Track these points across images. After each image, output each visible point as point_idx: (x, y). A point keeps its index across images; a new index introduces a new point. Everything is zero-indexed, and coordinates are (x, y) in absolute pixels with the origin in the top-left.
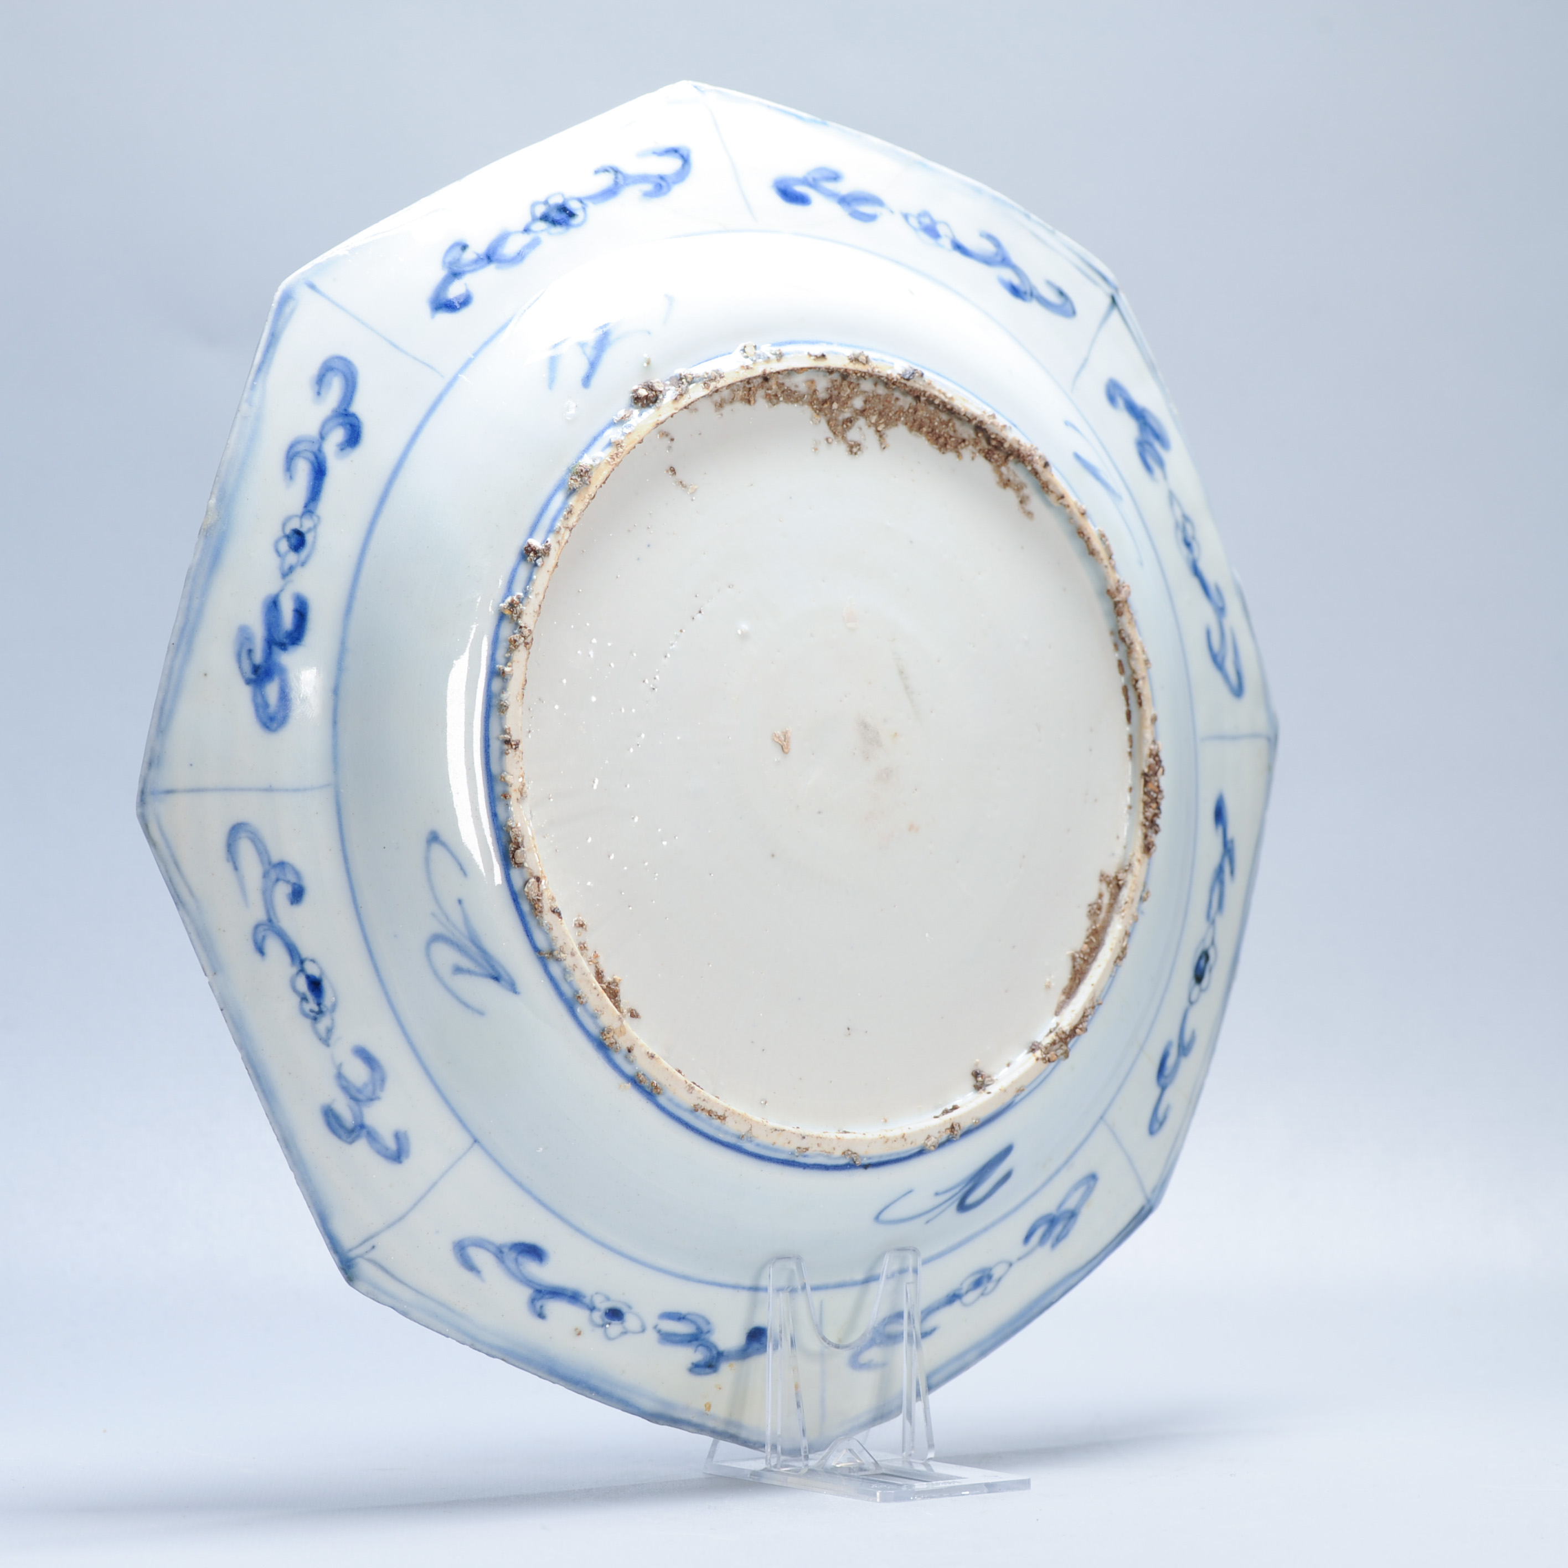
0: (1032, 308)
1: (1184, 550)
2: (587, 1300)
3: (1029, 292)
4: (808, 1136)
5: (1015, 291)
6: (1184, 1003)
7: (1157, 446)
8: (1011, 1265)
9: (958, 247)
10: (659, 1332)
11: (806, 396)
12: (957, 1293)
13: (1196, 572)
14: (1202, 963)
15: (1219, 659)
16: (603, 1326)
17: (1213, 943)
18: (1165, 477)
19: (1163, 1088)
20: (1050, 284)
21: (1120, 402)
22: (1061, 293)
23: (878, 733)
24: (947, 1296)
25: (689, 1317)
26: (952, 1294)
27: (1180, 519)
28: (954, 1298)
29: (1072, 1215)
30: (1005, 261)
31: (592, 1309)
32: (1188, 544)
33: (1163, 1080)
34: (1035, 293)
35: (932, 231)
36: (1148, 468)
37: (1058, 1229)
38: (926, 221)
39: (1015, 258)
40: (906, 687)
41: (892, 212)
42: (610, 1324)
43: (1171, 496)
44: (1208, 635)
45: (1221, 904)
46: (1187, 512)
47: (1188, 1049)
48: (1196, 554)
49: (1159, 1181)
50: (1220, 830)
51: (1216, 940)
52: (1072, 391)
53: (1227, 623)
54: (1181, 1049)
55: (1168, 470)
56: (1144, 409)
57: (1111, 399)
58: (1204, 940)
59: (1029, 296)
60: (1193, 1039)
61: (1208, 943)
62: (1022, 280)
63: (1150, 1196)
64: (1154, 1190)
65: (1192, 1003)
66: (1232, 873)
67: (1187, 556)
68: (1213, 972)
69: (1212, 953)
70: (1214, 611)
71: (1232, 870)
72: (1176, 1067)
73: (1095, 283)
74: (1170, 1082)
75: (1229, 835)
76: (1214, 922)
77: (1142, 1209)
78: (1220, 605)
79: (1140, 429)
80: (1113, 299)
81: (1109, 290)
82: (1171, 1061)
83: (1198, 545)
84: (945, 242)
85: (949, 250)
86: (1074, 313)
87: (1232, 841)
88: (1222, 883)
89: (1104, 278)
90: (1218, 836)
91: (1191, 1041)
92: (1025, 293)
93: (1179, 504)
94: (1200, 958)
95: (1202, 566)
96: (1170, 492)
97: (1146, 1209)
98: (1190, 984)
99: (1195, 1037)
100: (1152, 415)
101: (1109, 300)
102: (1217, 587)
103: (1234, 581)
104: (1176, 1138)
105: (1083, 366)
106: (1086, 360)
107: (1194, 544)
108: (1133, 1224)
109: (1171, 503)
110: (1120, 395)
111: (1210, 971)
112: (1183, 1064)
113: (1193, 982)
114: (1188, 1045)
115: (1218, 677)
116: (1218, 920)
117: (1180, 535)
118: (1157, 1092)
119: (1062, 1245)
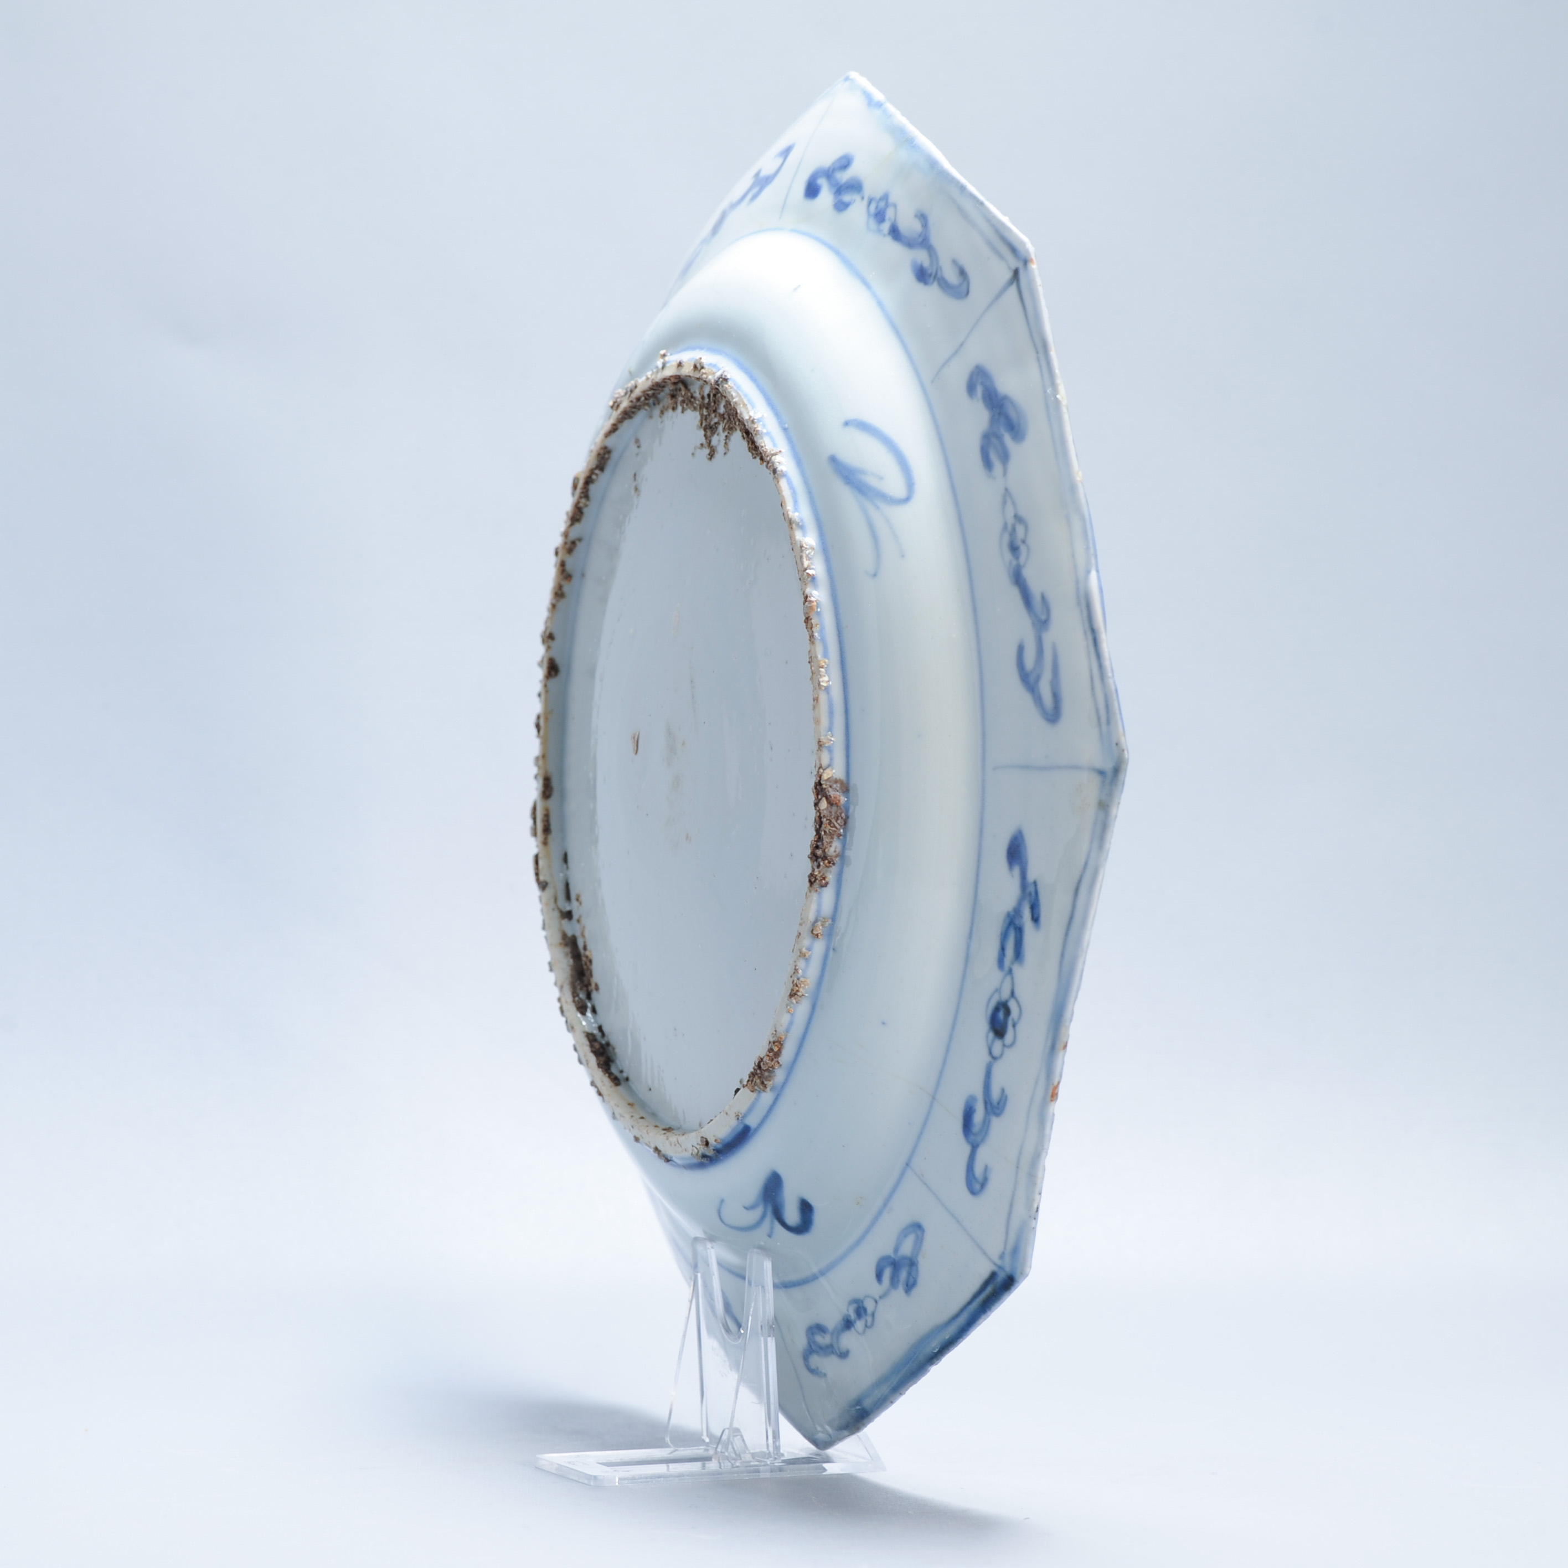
0: (932, 292)
1: (1008, 556)
3: (934, 273)
4: (634, 1126)
5: (921, 275)
6: (985, 1058)
7: (1007, 438)
8: (876, 1301)
9: (894, 231)
11: (694, 402)
12: (849, 1318)
13: (1018, 579)
14: (1001, 1015)
15: (1032, 679)
17: (1013, 994)
18: (1005, 473)
19: (974, 1148)
20: (955, 262)
21: (979, 390)
22: (962, 273)
23: (675, 740)
24: (843, 1321)
26: (845, 1319)
27: (1011, 520)
28: (848, 1324)
29: (913, 1263)
30: (926, 242)
32: (1014, 549)
33: (972, 1138)
34: (939, 274)
35: (881, 216)
36: (988, 464)
37: (904, 1275)
38: (882, 205)
39: (934, 238)
40: (693, 697)
41: (863, 198)
43: (1007, 494)
44: (1021, 650)
45: (1018, 954)
46: (1022, 512)
47: (998, 1109)
48: (1022, 559)
49: (1005, 1248)
50: (1017, 870)
51: (1017, 993)
52: (932, 382)
53: (1048, 638)
54: (988, 1106)
55: (1013, 464)
56: (1005, 398)
57: (971, 389)
58: (998, 990)
59: (932, 279)
60: (1004, 1098)
61: (1005, 994)
62: (932, 264)
63: (999, 1262)
64: (1002, 1256)
65: (994, 1058)
66: (1036, 919)
67: (1010, 563)
68: (1019, 1027)
69: (1012, 1005)
70: (1033, 624)
71: (1035, 916)
72: (986, 1124)
73: (1001, 257)
74: (983, 1140)
75: (1031, 877)
76: (1010, 972)
77: (993, 1275)
78: (1043, 617)
79: (993, 421)
80: (1016, 273)
81: (1014, 263)
82: (978, 1117)
83: (1028, 549)
84: (886, 226)
85: (884, 236)
86: (968, 293)
87: (1035, 883)
88: (1019, 931)
89: (1014, 250)
90: (1013, 876)
91: (1000, 1100)
92: (930, 275)
93: (1014, 503)
94: (997, 1009)
95: (1027, 573)
96: (1006, 490)
97: (1001, 1276)
98: (987, 1037)
99: (1006, 1097)
100: (1012, 402)
101: (1008, 275)
102: (1043, 598)
103: (1078, 589)
104: (1011, 1205)
105: (956, 352)
106: (962, 345)
107: (1023, 549)
108: (989, 1289)
109: (1004, 503)
110: (982, 383)
111: (1014, 1026)
112: (996, 1123)
113: (991, 1035)
114: (998, 1104)
115: (1025, 698)
116: (1016, 968)
117: (1006, 539)
118: (967, 1149)
119: (915, 1292)
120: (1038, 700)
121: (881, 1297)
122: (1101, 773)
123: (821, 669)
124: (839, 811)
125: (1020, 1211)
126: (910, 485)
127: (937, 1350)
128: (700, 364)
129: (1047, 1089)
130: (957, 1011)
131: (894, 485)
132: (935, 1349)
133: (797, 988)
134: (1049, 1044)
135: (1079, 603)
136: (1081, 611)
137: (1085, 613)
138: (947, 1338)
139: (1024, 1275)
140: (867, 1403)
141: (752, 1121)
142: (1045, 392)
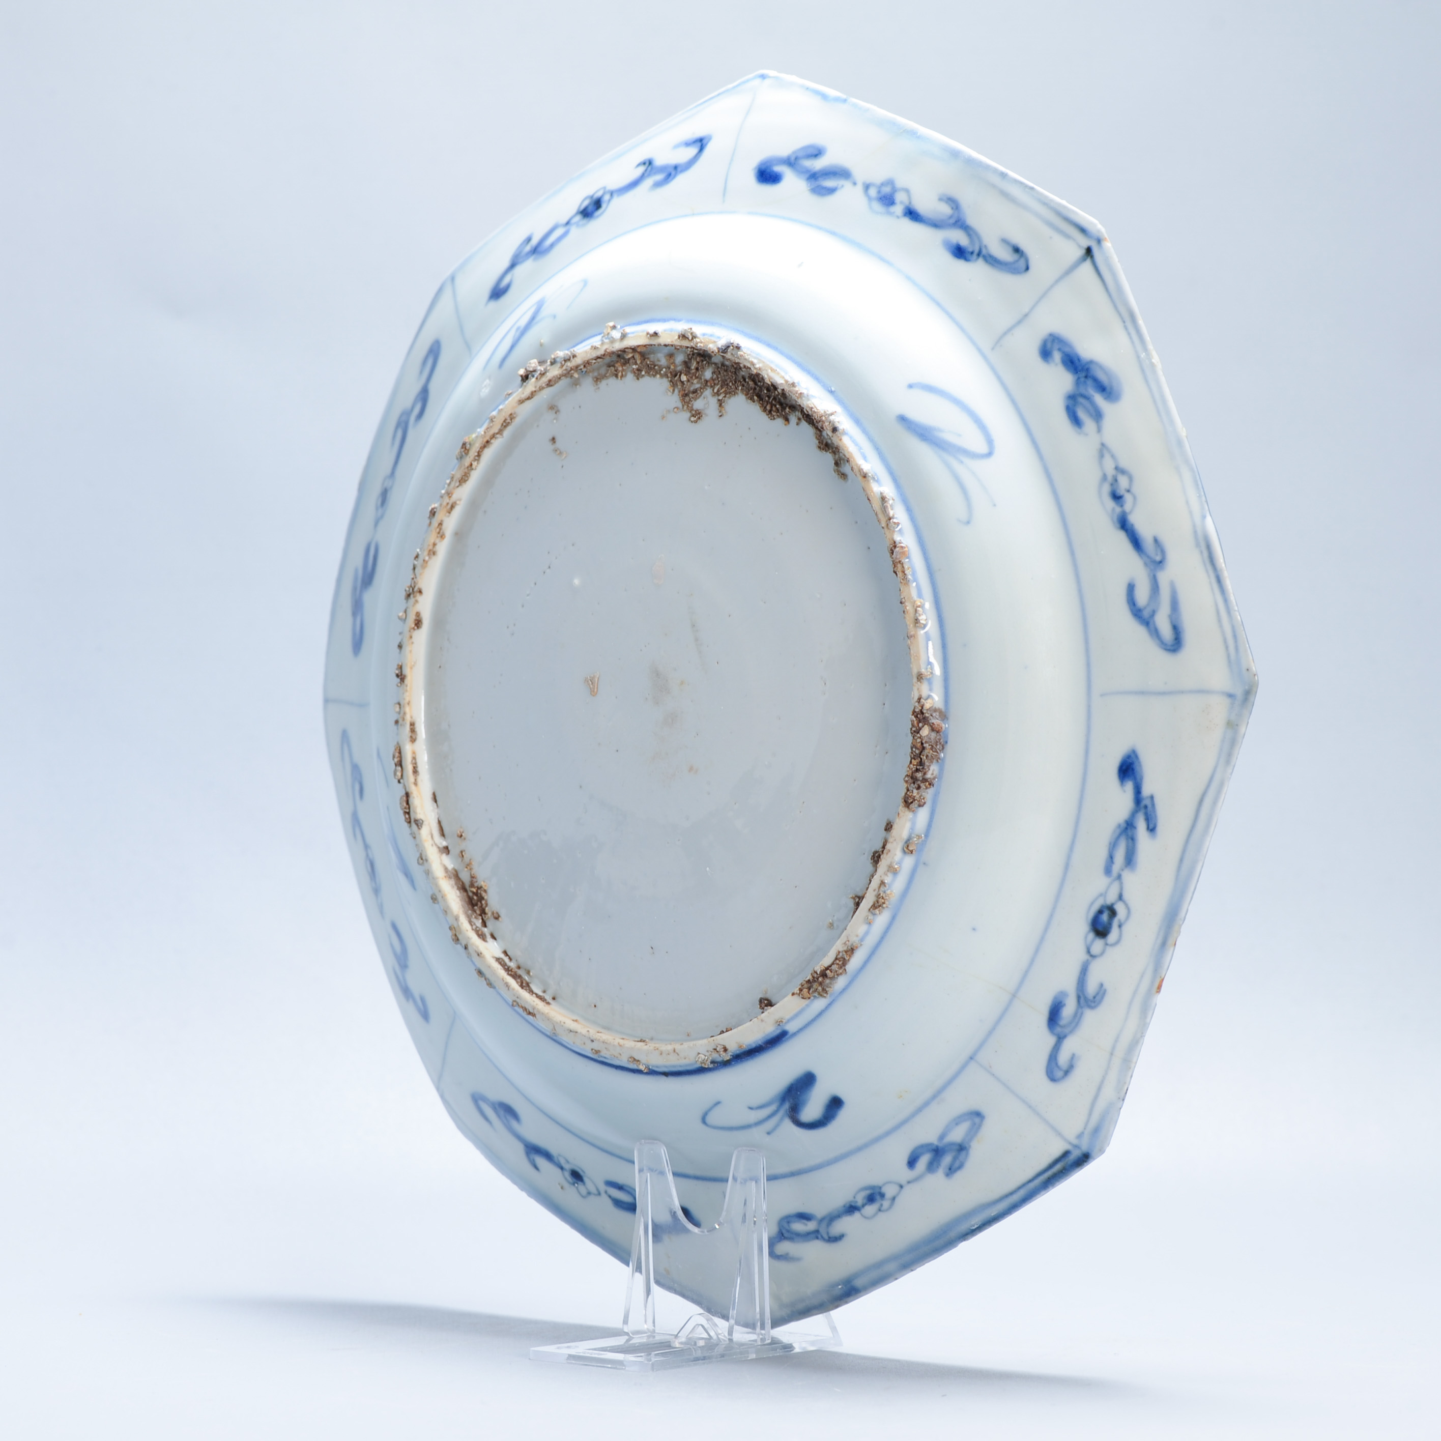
0: (976, 269)
1: (1110, 504)
2: (556, 1159)
3: (976, 251)
4: (595, 1040)
5: (959, 252)
6: (1082, 956)
7: (1098, 399)
8: (901, 1187)
9: (912, 214)
10: (610, 1197)
11: (664, 370)
12: (853, 1204)
13: (1124, 524)
14: (1105, 917)
15: (1146, 614)
16: (574, 1184)
17: (1120, 897)
18: (1099, 430)
19: (1060, 1039)
20: (1005, 241)
21: (1057, 356)
22: (1017, 250)
23: (667, 680)
24: (844, 1206)
25: (625, 1188)
26: (848, 1205)
27: (1110, 471)
28: (851, 1209)
29: (962, 1148)
30: (960, 224)
31: (562, 1168)
32: (1116, 497)
33: (1058, 1030)
34: (984, 252)
35: (887, 200)
36: (1076, 421)
37: (947, 1160)
38: (887, 190)
39: (972, 220)
40: (697, 640)
41: (855, 184)
42: (577, 1184)
43: (1103, 449)
44: (1131, 588)
45: (1130, 860)
46: (1123, 464)
47: (1094, 1002)
48: (1128, 507)
49: (1085, 1129)
50: (1129, 786)
51: (1126, 896)
52: (993, 349)
53: (1164, 578)
54: (1082, 1001)
55: (1107, 422)
56: (1091, 362)
57: (1045, 353)
58: (1103, 895)
59: (975, 256)
60: (1101, 992)
61: (1111, 898)
62: (972, 241)
63: (1075, 1142)
64: (1080, 1136)
65: (1093, 957)
66: (1152, 829)
67: (1113, 510)
68: (1125, 928)
69: (1120, 908)
70: (1146, 564)
71: (1151, 826)
72: (1077, 1018)
73: (1067, 236)
74: (1071, 1032)
75: (1146, 791)
76: (1119, 877)
77: (1066, 1154)
78: (1158, 558)
79: (1077, 383)
80: (1089, 251)
81: (1085, 242)
82: (1068, 1011)
83: (1135, 498)
84: (898, 209)
85: (898, 217)
86: (1027, 268)
87: (1152, 797)
88: (1132, 839)
89: (1083, 230)
90: (1125, 791)
91: (1097, 994)
92: (972, 253)
93: (1113, 456)
94: (1100, 912)
95: (1137, 520)
96: (1103, 445)
97: (1075, 1154)
98: (1086, 937)
99: (1105, 991)
100: (1101, 367)
101: (1082, 252)
102: (1156, 541)
103: (1195, 532)
104: (1099, 1089)
105: (1019, 322)
106: (1026, 315)
107: (1128, 498)
108: (1058, 1167)
109: (1101, 456)
110: (1059, 350)
111: (1120, 926)
112: (1090, 1016)
113: (1091, 935)
114: (1094, 997)
115: (1140, 631)
116: (1127, 876)
117: (1106, 489)
118: (1051, 1040)
119: (959, 1175)
120: (1155, 633)
121: (909, 1182)
122: (1231, 696)
123: (918, 609)
124: (938, 737)
125: (1109, 1092)
126: (990, 442)
127: (976, 1226)
128: (692, 334)
129: (1152, 983)
130: (1051, 916)
131: (974, 441)
132: (974, 1226)
133: (883, 901)
134: (1160, 941)
135: (1198, 545)
136: (1201, 552)
137: (1206, 554)
138: (992, 1215)
139: (1102, 1151)
140: (858, 1283)
141: (791, 1028)
142: (1138, 357)
